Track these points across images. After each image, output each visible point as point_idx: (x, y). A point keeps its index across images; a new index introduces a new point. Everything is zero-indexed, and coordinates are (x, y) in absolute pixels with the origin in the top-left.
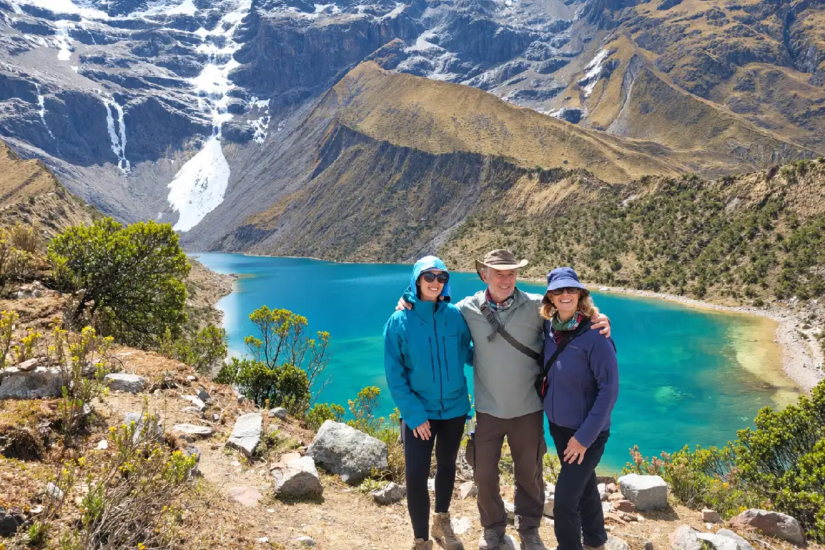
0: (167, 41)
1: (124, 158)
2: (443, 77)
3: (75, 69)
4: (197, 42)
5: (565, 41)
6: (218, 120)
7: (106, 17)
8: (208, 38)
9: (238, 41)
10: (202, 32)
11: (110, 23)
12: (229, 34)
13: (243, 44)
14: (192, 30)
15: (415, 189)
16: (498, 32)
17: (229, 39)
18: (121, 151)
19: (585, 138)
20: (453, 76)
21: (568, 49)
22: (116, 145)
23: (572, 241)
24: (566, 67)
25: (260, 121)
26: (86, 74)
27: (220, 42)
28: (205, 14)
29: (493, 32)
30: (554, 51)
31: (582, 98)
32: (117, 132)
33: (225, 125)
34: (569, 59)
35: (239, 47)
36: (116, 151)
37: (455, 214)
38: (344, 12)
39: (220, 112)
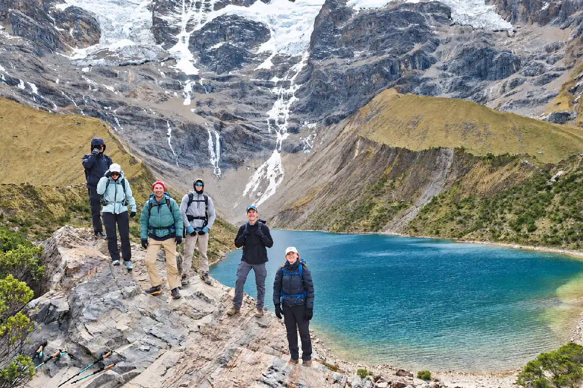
0: (251, 88)
1: (218, 167)
2: (449, 96)
3: (193, 110)
4: (271, 86)
5: (559, 58)
6: (280, 138)
7: (216, 75)
8: (279, 83)
9: (298, 83)
10: (275, 79)
11: (218, 79)
12: (292, 80)
13: (301, 85)
14: (268, 78)
15: (400, 178)
16: (497, 56)
17: (292, 83)
18: (216, 162)
19: (560, 133)
20: (457, 93)
21: (560, 64)
22: (214, 158)
23: (506, 211)
24: (558, 79)
25: (309, 138)
26: (200, 113)
27: (286, 85)
28: (279, 68)
29: (492, 57)
30: (549, 67)
31: (572, 103)
32: (215, 150)
33: (284, 142)
34: (561, 72)
35: (298, 87)
36: (213, 162)
37: (426, 195)
38: (374, 55)
39: (282, 133)
